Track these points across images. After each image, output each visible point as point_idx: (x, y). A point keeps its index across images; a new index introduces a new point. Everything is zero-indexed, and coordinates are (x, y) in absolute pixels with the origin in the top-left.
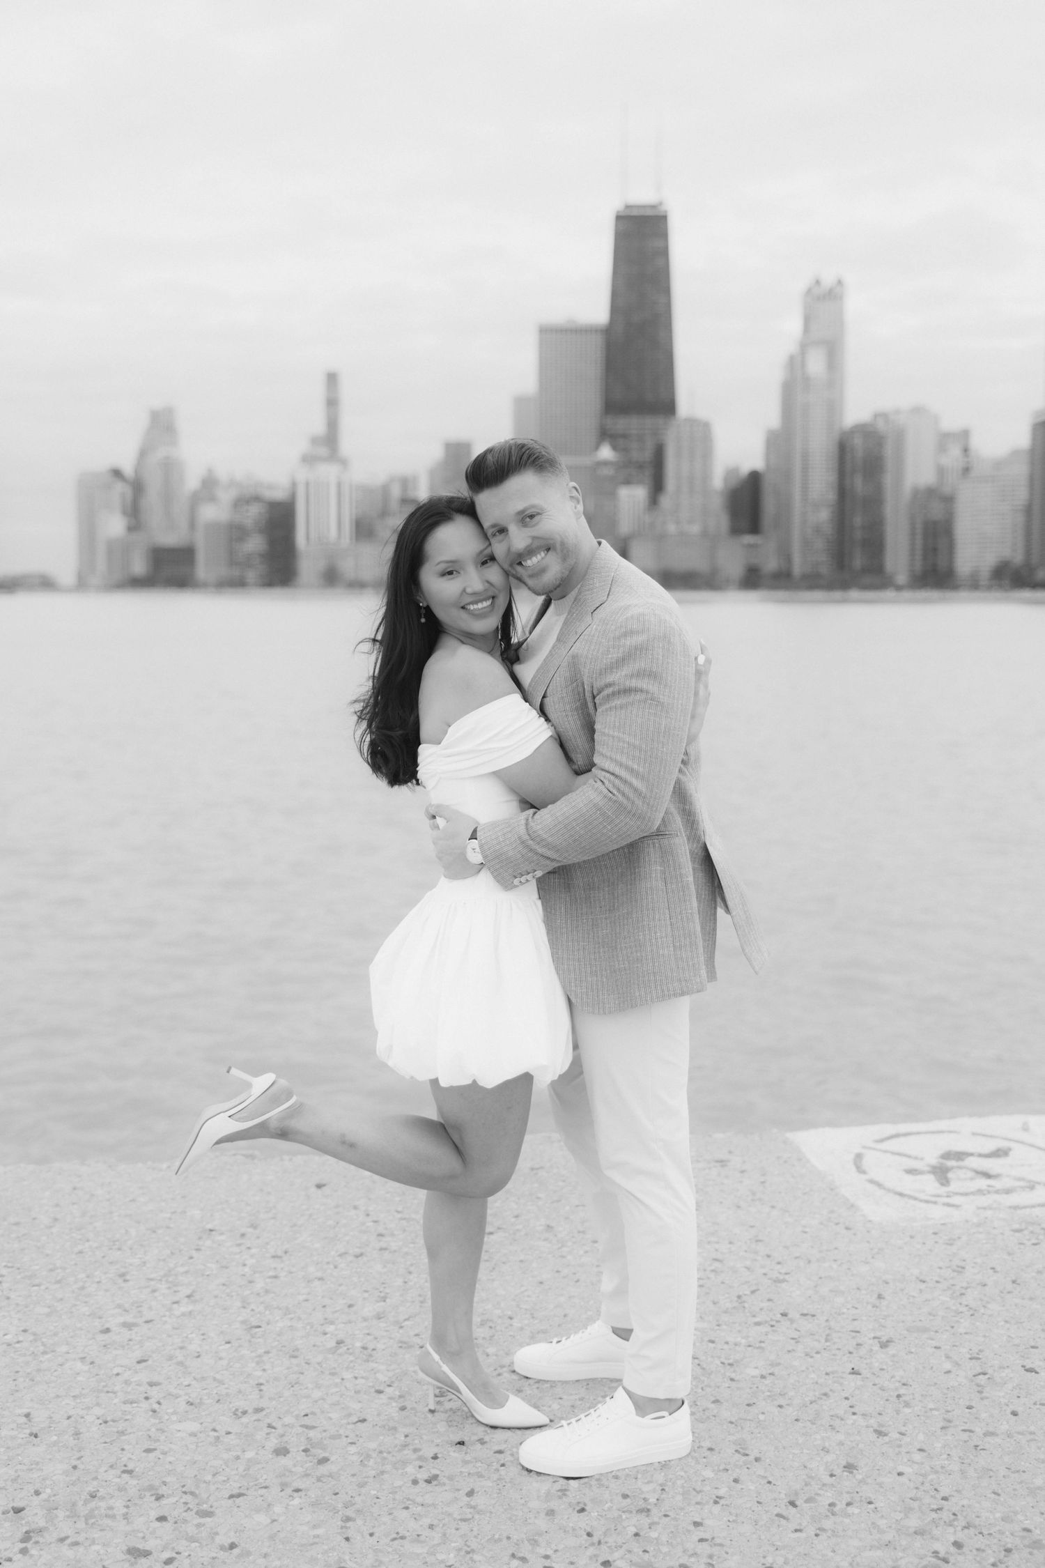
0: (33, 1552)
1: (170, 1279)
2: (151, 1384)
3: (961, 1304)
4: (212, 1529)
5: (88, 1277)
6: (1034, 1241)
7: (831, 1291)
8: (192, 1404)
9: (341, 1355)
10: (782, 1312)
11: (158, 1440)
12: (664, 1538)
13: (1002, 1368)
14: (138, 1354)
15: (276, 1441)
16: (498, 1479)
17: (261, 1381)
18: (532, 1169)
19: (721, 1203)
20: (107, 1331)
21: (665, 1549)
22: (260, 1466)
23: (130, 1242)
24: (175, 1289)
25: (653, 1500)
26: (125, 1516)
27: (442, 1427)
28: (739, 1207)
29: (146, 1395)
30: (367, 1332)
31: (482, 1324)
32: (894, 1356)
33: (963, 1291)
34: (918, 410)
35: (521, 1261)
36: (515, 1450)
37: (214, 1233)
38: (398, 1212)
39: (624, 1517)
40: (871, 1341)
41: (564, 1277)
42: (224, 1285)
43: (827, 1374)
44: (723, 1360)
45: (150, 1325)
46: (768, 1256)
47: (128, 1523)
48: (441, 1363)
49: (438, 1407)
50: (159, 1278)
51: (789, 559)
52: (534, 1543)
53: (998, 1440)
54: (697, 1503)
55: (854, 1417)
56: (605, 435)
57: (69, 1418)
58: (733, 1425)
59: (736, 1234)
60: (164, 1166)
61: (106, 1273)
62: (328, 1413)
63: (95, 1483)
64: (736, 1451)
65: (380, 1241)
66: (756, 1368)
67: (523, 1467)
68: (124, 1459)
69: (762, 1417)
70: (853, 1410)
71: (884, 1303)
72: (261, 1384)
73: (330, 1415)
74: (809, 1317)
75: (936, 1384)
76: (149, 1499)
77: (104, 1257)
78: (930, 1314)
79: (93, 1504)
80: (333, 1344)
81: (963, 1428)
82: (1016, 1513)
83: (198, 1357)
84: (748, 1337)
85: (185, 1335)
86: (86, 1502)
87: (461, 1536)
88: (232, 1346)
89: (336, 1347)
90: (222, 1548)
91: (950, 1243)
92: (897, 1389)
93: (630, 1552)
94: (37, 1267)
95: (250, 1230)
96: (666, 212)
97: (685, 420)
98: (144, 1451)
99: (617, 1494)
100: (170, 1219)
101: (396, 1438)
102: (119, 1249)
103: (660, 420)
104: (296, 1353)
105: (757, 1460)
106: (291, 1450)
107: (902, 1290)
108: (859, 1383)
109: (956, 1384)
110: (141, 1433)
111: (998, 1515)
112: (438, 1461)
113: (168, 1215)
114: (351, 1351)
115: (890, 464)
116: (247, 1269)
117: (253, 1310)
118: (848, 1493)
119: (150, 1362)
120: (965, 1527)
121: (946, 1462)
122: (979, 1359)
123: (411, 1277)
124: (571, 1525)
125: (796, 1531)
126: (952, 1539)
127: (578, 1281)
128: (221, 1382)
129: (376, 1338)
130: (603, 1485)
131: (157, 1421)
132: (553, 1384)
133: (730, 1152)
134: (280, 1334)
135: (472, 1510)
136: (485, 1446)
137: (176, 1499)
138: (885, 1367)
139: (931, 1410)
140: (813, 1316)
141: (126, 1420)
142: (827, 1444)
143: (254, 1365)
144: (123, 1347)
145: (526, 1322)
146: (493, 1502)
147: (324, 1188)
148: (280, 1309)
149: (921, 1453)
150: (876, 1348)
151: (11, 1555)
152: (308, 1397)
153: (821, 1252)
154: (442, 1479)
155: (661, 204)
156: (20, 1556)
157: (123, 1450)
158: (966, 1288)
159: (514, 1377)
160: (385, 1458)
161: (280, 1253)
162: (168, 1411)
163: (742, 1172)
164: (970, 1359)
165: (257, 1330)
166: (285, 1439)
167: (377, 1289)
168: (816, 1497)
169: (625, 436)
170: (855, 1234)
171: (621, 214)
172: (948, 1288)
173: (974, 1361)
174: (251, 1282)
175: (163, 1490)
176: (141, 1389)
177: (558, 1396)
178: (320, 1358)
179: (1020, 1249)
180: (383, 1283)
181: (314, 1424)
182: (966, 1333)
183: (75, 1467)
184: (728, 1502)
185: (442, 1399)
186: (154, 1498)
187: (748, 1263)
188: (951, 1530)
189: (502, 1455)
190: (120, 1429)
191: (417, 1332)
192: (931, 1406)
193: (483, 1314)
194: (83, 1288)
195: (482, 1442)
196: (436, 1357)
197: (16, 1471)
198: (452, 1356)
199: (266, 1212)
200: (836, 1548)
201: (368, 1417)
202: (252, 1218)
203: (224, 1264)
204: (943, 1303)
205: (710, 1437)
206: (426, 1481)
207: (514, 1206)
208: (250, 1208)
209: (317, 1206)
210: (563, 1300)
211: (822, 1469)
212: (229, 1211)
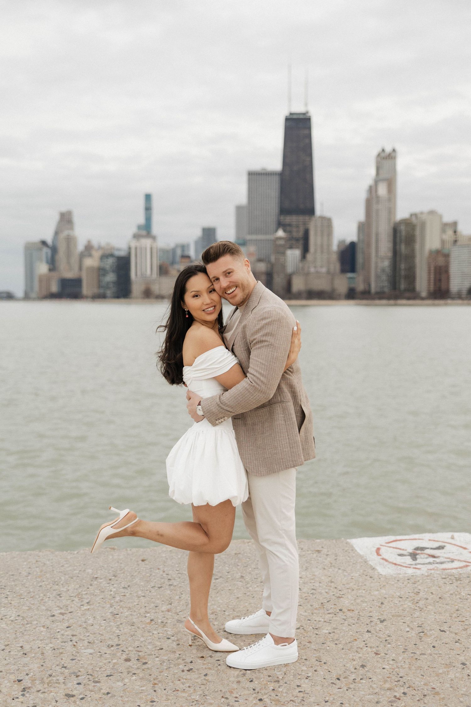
0: (27, 695)
1: (80, 596)
2: (73, 636)
3: (416, 606)
4: (99, 687)
5: (44, 595)
6: (450, 582)
7: (361, 601)
8: (90, 643)
9: (152, 625)
10: (340, 609)
11: (77, 656)
12: (285, 691)
13: (431, 630)
14: (67, 625)
15: (125, 656)
16: (218, 670)
17: (119, 634)
18: (236, 554)
19: (317, 567)
20: (54, 616)
21: (285, 695)
22: (119, 665)
23: (62, 582)
24: (82, 600)
25: (281, 678)
26: (64, 683)
27: (194, 651)
28: (324, 569)
29: (71, 639)
30: (163, 616)
31: (212, 613)
32: (385, 625)
33: (418, 601)
34: (432, 213)
35: (230, 590)
36: (224, 660)
37: (97, 579)
38: (177, 571)
39: (269, 683)
40: (377, 620)
41: (248, 596)
42: (102, 598)
43: (357, 632)
44: (313, 627)
45: (72, 614)
46: (336, 588)
47: (65, 685)
48: (194, 624)
49: (193, 644)
50: (75, 596)
51: (369, 285)
52: (231, 692)
53: (425, 656)
54: (299, 679)
55: (367, 648)
56: (280, 225)
57: (39, 648)
58: (316, 651)
59: (322, 579)
60: (76, 552)
61: (52, 594)
62: (147, 646)
63: (51, 671)
64: (316, 660)
65: (169, 582)
66: (327, 630)
67: (228, 666)
68: (63, 663)
69: (328, 648)
70: (367, 645)
71: (383, 606)
72: (119, 636)
73: (148, 647)
74: (351, 611)
75: (402, 636)
76: (73, 677)
77: (51, 588)
78: (403, 610)
79: (51, 678)
80: (149, 621)
81: (412, 652)
82: (430, 682)
83: (92, 625)
84: (325, 618)
85: (86, 617)
86: (47, 678)
87: (201, 690)
88: (106, 622)
90: (104, 694)
91: (414, 583)
92: (386, 638)
93: (270, 696)
94: (22, 592)
95: (113, 577)
96: (310, 116)
97: (319, 217)
98: (71, 660)
99: (266, 675)
100: (79, 573)
101: (175, 655)
102: (57, 585)
103: (307, 218)
104: (133, 624)
105: (325, 663)
106: (132, 659)
107: (392, 601)
108: (370, 635)
109: (411, 636)
110: (69, 653)
111: (422, 683)
112: (193, 663)
113: (78, 572)
114: (156, 623)
115: (418, 239)
116: (112, 593)
117: (115, 608)
118: (362, 675)
119: (72, 628)
120: (408, 687)
121: (403, 664)
122: (421, 627)
123: (183, 595)
124: (247, 686)
125: (339, 688)
126: (402, 691)
127: (253, 597)
128: (102, 635)
129: (167, 619)
130: (260, 672)
131: (76, 649)
132: (241, 636)
133: (322, 547)
134: (126, 617)
135: (206, 681)
136: (212, 658)
137: (84, 677)
138: (381, 630)
139: (399, 645)
140: (353, 610)
141: (63, 649)
142: (354, 658)
143: (116, 628)
144: (60, 622)
145: (231, 612)
146: (215, 678)
147: (145, 561)
148: (127, 608)
149: (393, 661)
150: (379, 622)
151: (18, 696)
152: (139, 640)
153: (358, 586)
154: (194, 670)
155: (307, 112)
156: (22, 696)
157: (62, 659)
158: (419, 600)
159: (226, 633)
160: (171, 663)
161: (126, 586)
162: (80, 645)
163: (327, 555)
164: (418, 627)
165: (117, 615)
166: (129, 655)
167: (168, 600)
168: (348, 677)
169: (290, 225)
170: (374, 580)
171: (287, 117)
172: (412, 600)
174: (114, 597)
175: (79, 674)
176: (69, 637)
178: (144, 626)
179: (444, 585)
180: (170, 598)
181: (141, 650)
182: (417, 617)
183: (42, 666)
184: (312, 679)
185: (195, 641)
186: (75, 676)
187: (327, 591)
188: (402, 688)
189: (219, 661)
190: (60, 652)
191: (184, 616)
192: (399, 644)
193: (212, 610)
194: (42, 600)
195: (211, 657)
196: (192, 622)
197: (18, 667)
198: (199, 621)
199: (120, 571)
200: (355, 695)
201: (164, 648)
202: (114, 573)
203: (103, 591)
204: (409, 606)
205: (306, 655)
206: (187, 671)
207: (227, 568)
208: (113, 569)
209: (142, 568)
210: (247, 604)
211: (351, 667)
212: (104, 570)
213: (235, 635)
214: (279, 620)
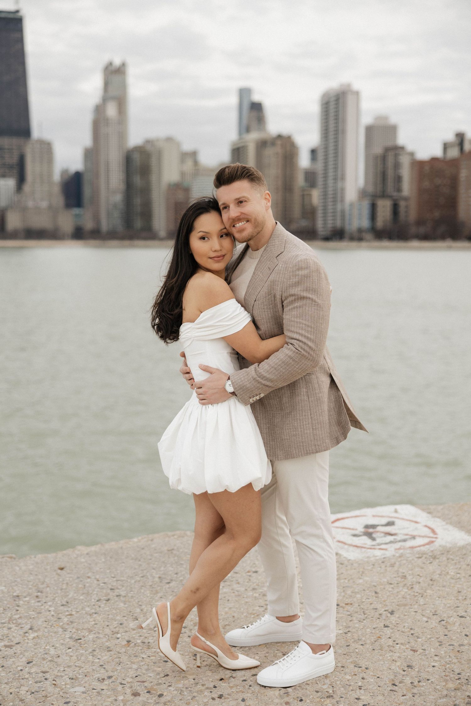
2: (44, 673)
3: (414, 592)
6: (429, 562)
7: (352, 592)
8: (72, 679)
9: (133, 647)
11: (68, 697)
13: (449, 617)
14: (25, 660)
15: (130, 690)
16: (253, 692)
18: (169, 551)
24: (20, 626)
25: (331, 692)
27: (210, 674)
29: (45, 678)
32: (399, 617)
33: (411, 586)
34: (169, 140)
42: (46, 621)
43: (374, 628)
45: (20, 645)
50: (7, 622)
51: (99, 222)
54: (352, 690)
55: (398, 645)
57: (11, 693)
58: (346, 656)
64: (355, 666)
65: (114, 592)
67: (260, 685)
69: (357, 650)
70: (396, 642)
71: (380, 595)
72: (102, 665)
73: (149, 675)
74: (349, 605)
75: (425, 627)
78: (403, 598)
81: (449, 644)
83: (59, 656)
85: (43, 647)
88: (73, 650)
89: (128, 644)
91: (392, 566)
92: (409, 631)
95: (39, 594)
96: (21, 16)
97: (37, 141)
98: (64, 703)
99: (313, 691)
103: (21, 141)
104: (109, 649)
105: (367, 668)
106: (140, 693)
107: (384, 589)
108: (391, 631)
109: (434, 626)
110: (55, 696)
112: (218, 688)
114: (137, 645)
115: (154, 169)
116: (52, 613)
117: (71, 632)
118: (416, 677)
119: (34, 662)
121: (450, 659)
122: (436, 614)
125: (403, 696)
127: (228, 600)
128: (80, 667)
130: (304, 688)
131: (60, 689)
132: (250, 648)
134: (94, 641)
136: (236, 679)
138: (398, 623)
139: (430, 638)
140: (351, 604)
141: (43, 691)
142: (394, 658)
143: (91, 657)
147: (65, 569)
148: (85, 630)
149: (437, 657)
150: (389, 615)
154: (225, 696)
155: (17, 11)
160: (191, 690)
161: (64, 603)
162: (62, 684)
165: (80, 641)
166: (134, 688)
167: (129, 615)
168: (403, 680)
172: (404, 586)
173: (435, 616)
174: (59, 619)
176: (40, 675)
177: (256, 653)
178: (123, 650)
179: (425, 565)
180: (130, 612)
181: (144, 680)
182: (425, 604)
189: (246, 682)
190: (44, 695)
192: (429, 637)
195: (233, 677)
196: (203, 639)
198: (211, 636)
199: (41, 584)
200: (425, 700)
201: (168, 673)
202: (36, 588)
203: (38, 611)
204: (406, 592)
205: (339, 662)
206: (218, 698)
207: (171, 569)
208: (31, 583)
209: (68, 579)
210: (226, 609)
211: (398, 669)
212: (21, 586)
213: (241, 647)
214: (316, 625)
